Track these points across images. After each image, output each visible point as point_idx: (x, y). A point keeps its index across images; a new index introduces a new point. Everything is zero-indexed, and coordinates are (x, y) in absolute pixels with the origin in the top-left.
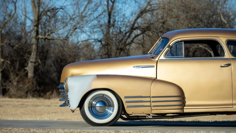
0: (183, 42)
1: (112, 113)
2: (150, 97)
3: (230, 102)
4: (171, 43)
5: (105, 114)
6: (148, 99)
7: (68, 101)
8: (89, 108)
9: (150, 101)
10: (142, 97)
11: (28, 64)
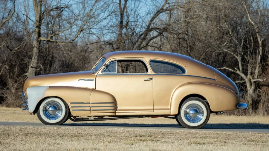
0: (116, 61)
1: (60, 115)
2: (89, 103)
3: (152, 108)
4: (107, 62)
5: (55, 116)
6: (88, 105)
7: (28, 105)
8: (43, 111)
9: (90, 107)
10: (83, 103)
11: (28, 70)
